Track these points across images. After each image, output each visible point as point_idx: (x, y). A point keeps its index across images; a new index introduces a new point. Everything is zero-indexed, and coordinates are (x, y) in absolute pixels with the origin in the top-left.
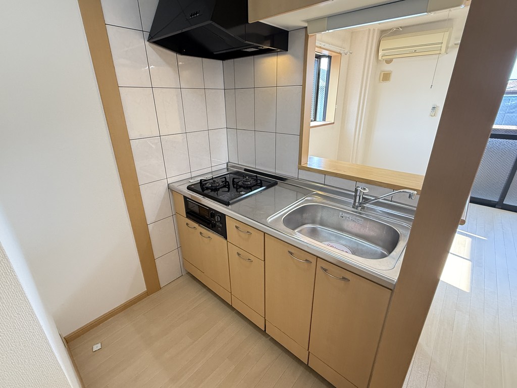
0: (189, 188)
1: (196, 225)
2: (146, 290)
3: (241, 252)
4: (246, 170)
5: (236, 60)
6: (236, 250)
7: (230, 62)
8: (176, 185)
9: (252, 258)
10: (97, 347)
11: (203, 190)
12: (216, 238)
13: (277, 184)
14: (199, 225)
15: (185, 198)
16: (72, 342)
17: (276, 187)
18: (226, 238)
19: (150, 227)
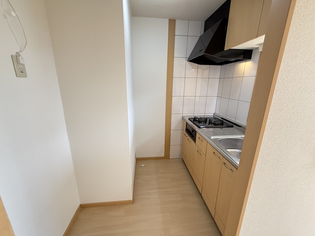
0: (189, 119)
1: (187, 135)
2: (164, 156)
3: (199, 150)
4: (222, 118)
5: (227, 65)
6: (198, 149)
7: (224, 66)
8: (186, 117)
9: (202, 153)
10: (143, 165)
11: (194, 121)
12: (192, 141)
13: (233, 127)
14: (189, 136)
15: (187, 123)
16: (138, 160)
17: (232, 128)
18: (195, 142)
19: (171, 131)
